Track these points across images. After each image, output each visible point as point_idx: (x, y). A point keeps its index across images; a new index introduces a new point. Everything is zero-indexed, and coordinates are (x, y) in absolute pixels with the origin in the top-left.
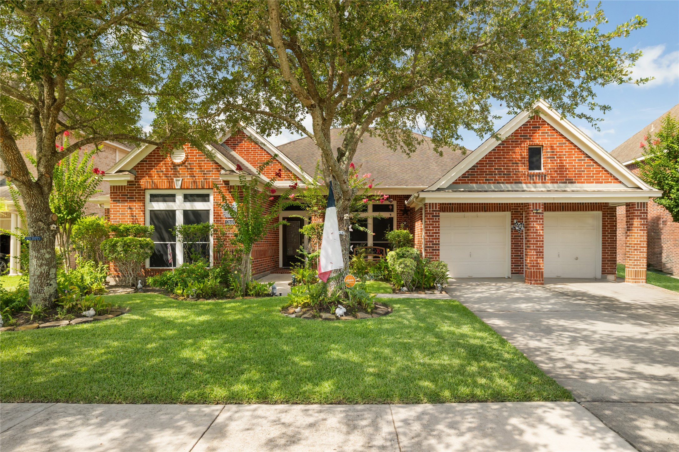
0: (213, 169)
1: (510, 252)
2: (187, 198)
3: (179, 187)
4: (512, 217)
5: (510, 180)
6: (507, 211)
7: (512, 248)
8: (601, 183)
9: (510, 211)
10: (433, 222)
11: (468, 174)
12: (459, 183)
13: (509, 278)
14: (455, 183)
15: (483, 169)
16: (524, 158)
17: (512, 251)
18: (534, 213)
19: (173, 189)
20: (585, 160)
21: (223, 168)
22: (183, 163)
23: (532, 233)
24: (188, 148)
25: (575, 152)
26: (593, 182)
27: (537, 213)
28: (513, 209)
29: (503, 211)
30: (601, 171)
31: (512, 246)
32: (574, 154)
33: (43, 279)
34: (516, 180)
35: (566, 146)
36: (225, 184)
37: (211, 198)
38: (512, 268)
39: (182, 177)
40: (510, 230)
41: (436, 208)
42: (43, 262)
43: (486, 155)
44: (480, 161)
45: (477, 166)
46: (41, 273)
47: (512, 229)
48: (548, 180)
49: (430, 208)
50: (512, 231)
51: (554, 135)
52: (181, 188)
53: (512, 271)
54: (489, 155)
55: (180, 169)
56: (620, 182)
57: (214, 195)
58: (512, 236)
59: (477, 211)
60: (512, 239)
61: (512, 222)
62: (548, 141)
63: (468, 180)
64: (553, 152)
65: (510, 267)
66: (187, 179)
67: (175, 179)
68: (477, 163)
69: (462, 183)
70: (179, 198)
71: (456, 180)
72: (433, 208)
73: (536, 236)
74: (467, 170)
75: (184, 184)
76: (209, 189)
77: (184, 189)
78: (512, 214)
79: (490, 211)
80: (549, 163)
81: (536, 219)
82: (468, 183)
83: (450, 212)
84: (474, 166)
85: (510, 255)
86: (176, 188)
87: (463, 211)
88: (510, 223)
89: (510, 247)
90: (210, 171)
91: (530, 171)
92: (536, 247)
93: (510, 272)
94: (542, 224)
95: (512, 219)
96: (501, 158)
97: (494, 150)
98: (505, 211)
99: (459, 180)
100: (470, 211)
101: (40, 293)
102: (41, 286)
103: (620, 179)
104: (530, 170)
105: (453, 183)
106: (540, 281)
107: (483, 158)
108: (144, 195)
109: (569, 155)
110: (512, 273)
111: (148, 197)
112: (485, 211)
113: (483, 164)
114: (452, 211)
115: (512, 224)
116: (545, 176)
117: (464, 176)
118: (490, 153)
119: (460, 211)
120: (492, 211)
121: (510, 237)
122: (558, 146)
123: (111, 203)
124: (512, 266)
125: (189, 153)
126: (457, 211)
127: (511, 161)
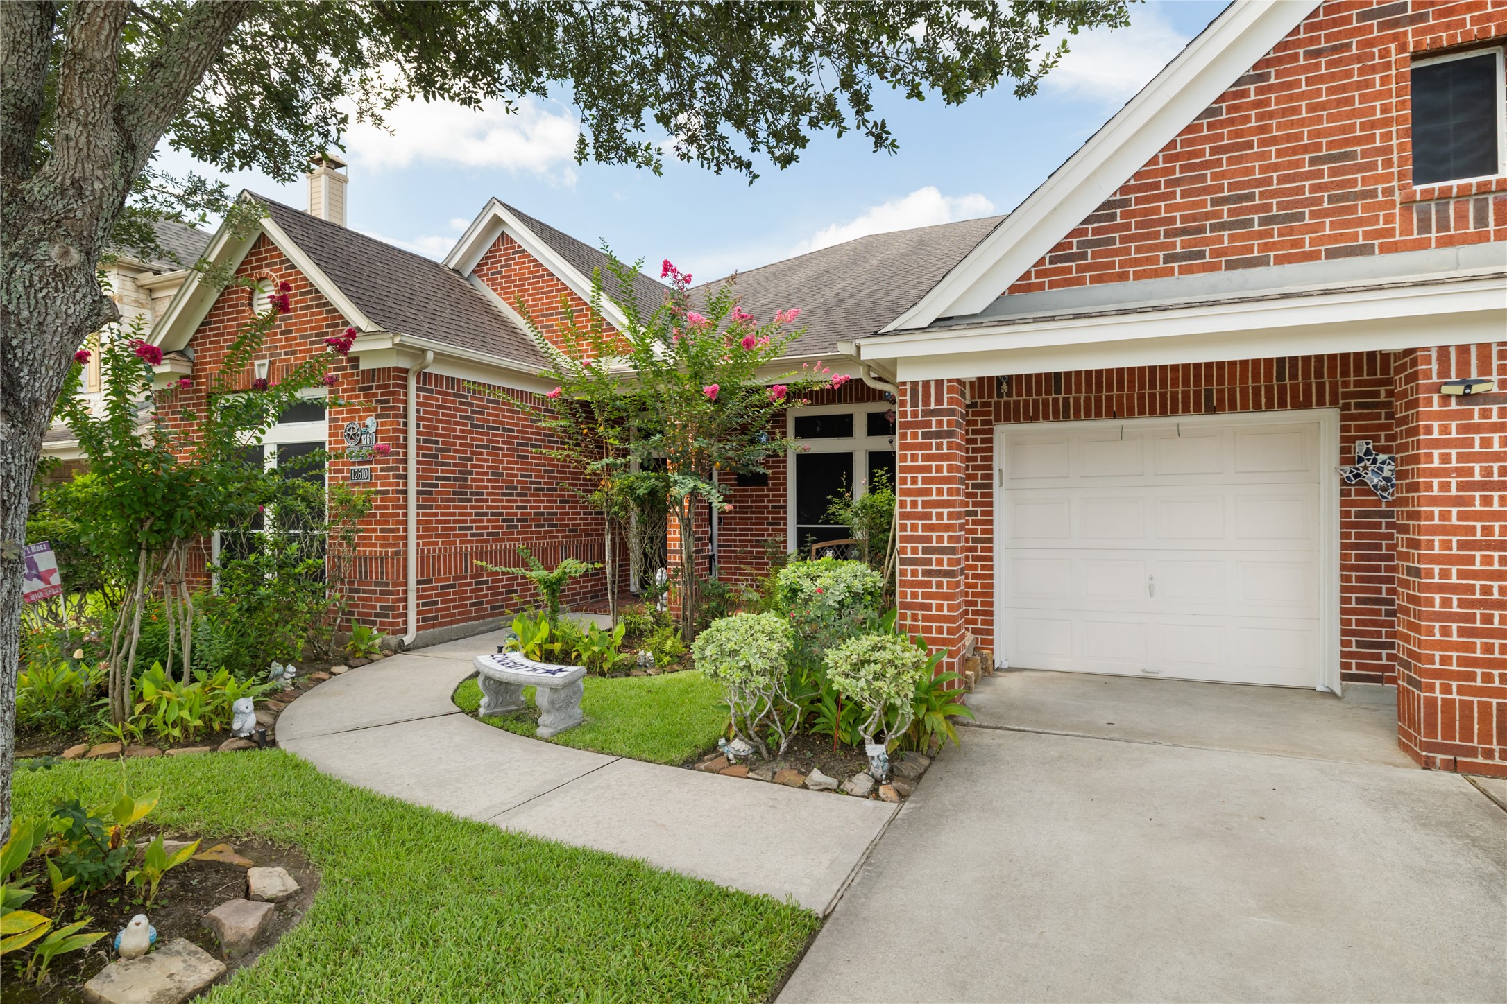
0: (327, 326)
1: (1336, 583)
4: (1344, 429)
6: (1321, 403)
7: (1344, 568)
9: (1334, 402)
10: (926, 458)
11: (1080, 244)
12: (1041, 287)
13: (1331, 694)
14: (1022, 287)
15: (1156, 210)
16: (1387, 123)
17: (1345, 579)
18: (1446, 399)
22: (272, 319)
23: (1434, 501)
24: (281, 277)
27: (1465, 398)
28: (1346, 396)
29: (1296, 406)
31: (1344, 557)
34: (1335, 239)
36: (352, 367)
38: (1344, 655)
40: (1336, 487)
41: (939, 401)
43: (1172, 144)
44: (1137, 175)
45: (1125, 203)
47: (1343, 482)
49: (914, 403)
50: (1344, 493)
53: (1345, 666)
54: (1185, 143)
55: (268, 335)
58: (1345, 514)
59: (1174, 411)
60: (1344, 525)
61: (1344, 450)
63: (1080, 269)
65: (1338, 648)
66: (280, 361)
67: (256, 363)
68: (1124, 189)
69: (1052, 285)
71: (1027, 275)
72: (926, 402)
75: (274, 374)
78: (1344, 418)
79: (1233, 409)
82: (1079, 281)
83: (1056, 418)
84: (1108, 204)
85: (1337, 595)
87: (1113, 415)
88: (1335, 456)
89: (1337, 562)
91: (1421, 188)
93: (1338, 670)
95: (1347, 440)
96: (1249, 145)
97: (1209, 112)
98: (1307, 405)
99: (1039, 274)
100: (1142, 413)
104: (1419, 177)
105: (1013, 289)
106: (1489, 754)
107: (1154, 160)
110: (1345, 677)
112: (1211, 410)
113: (1156, 186)
114: (1066, 417)
115: (1347, 457)
117: (1060, 252)
118: (1189, 129)
119: (1099, 415)
120: (1245, 408)
121: (1336, 519)
124: (1345, 644)
126: (1088, 416)
127: (1306, 148)
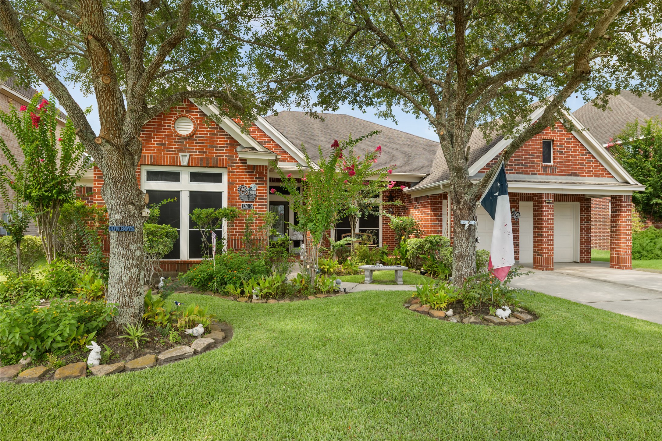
0: (227, 144)
2: (195, 177)
3: (185, 163)
5: (527, 171)
8: (598, 177)
11: (492, 164)
12: (484, 172)
16: (539, 151)
18: (546, 203)
19: (177, 166)
20: (586, 155)
21: (240, 145)
22: (191, 136)
23: (544, 222)
24: (197, 118)
25: (579, 147)
26: (592, 176)
27: (548, 203)
30: (599, 166)
32: (578, 150)
33: (133, 286)
34: (532, 171)
35: (572, 142)
36: (242, 163)
37: (225, 178)
39: (189, 152)
42: (134, 262)
46: (131, 278)
48: (558, 172)
51: (562, 131)
52: (188, 166)
55: (187, 143)
56: (613, 177)
57: (229, 175)
62: (558, 136)
64: (562, 146)
66: (196, 155)
67: (180, 154)
70: (185, 177)
71: (482, 169)
73: (548, 224)
74: (491, 159)
75: (192, 160)
76: (222, 167)
77: (192, 166)
80: (559, 157)
81: (548, 208)
84: (497, 156)
86: (182, 164)
90: (224, 147)
91: (544, 164)
92: (548, 235)
94: (553, 214)
99: (484, 169)
101: (128, 307)
102: (130, 297)
103: (613, 174)
104: (544, 162)
105: (479, 172)
106: (551, 267)
108: (140, 172)
109: (574, 150)
111: (144, 175)
116: (556, 168)
117: (487, 165)
122: (565, 142)
123: (95, 181)
125: (198, 124)
127: (528, 153)
